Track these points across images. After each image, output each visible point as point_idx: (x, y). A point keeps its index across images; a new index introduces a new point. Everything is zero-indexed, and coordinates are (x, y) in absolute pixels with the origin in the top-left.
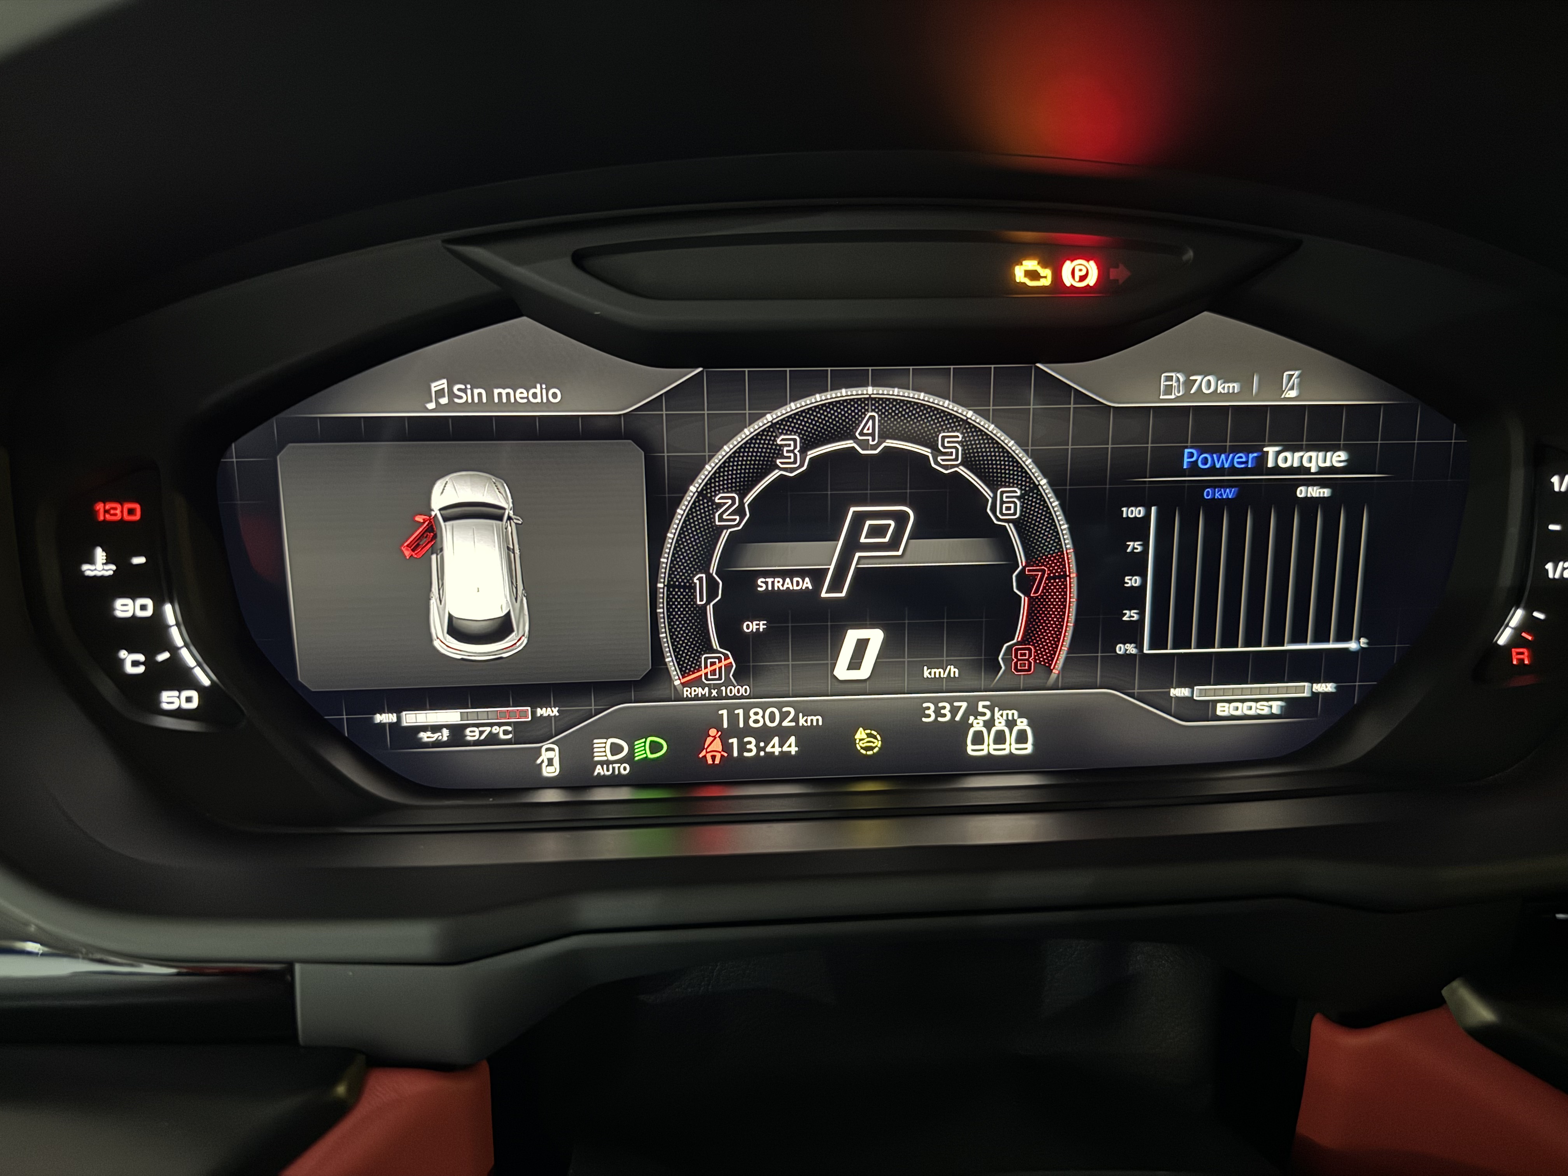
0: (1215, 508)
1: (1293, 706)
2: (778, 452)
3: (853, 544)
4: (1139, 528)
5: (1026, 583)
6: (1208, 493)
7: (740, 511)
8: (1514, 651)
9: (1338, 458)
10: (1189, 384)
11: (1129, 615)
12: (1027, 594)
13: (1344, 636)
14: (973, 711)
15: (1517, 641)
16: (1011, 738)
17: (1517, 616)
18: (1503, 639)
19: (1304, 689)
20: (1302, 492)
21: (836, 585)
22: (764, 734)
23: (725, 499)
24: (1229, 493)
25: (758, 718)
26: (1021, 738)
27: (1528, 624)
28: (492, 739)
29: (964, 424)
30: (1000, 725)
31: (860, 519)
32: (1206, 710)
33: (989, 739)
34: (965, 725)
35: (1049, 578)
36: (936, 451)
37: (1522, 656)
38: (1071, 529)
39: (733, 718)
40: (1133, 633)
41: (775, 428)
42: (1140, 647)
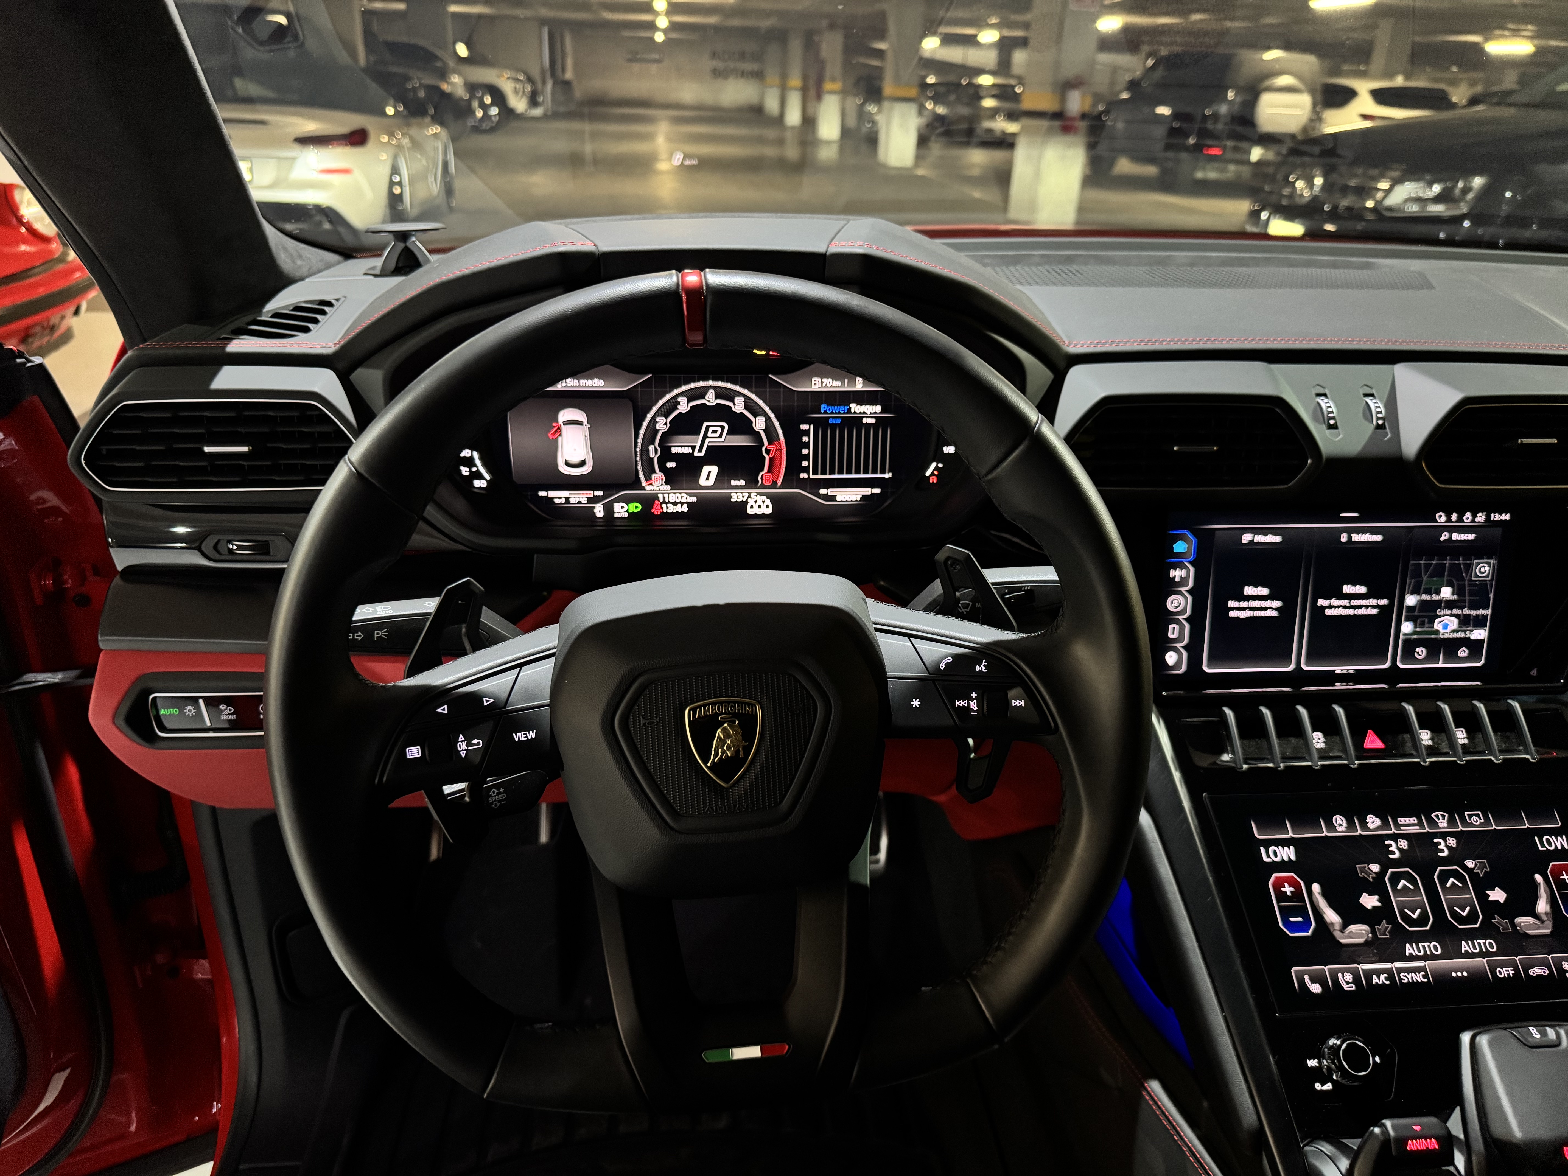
0: (834, 427)
1: (864, 497)
2: (679, 403)
3: (705, 436)
4: (807, 433)
5: (768, 451)
6: (831, 421)
7: (666, 424)
8: (931, 478)
9: (878, 408)
10: (822, 382)
11: (805, 464)
12: (768, 455)
13: (883, 471)
14: (749, 497)
15: (932, 474)
16: (763, 506)
17: (934, 465)
18: (928, 474)
19: (868, 491)
20: (865, 421)
21: (700, 451)
22: (675, 504)
23: (661, 420)
24: (839, 421)
25: (673, 498)
26: (767, 507)
27: (937, 468)
28: (579, 502)
29: (744, 396)
30: (759, 502)
31: (708, 427)
32: (833, 498)
33: (756, 506)
34: (747, 502)
35: (776, 450)
36: (734, 404)
37: (933, 480)
38: (783, 433)
39: (664, 498)
40: (806, 470)
41: (678, 395)
42: (809, 474)
